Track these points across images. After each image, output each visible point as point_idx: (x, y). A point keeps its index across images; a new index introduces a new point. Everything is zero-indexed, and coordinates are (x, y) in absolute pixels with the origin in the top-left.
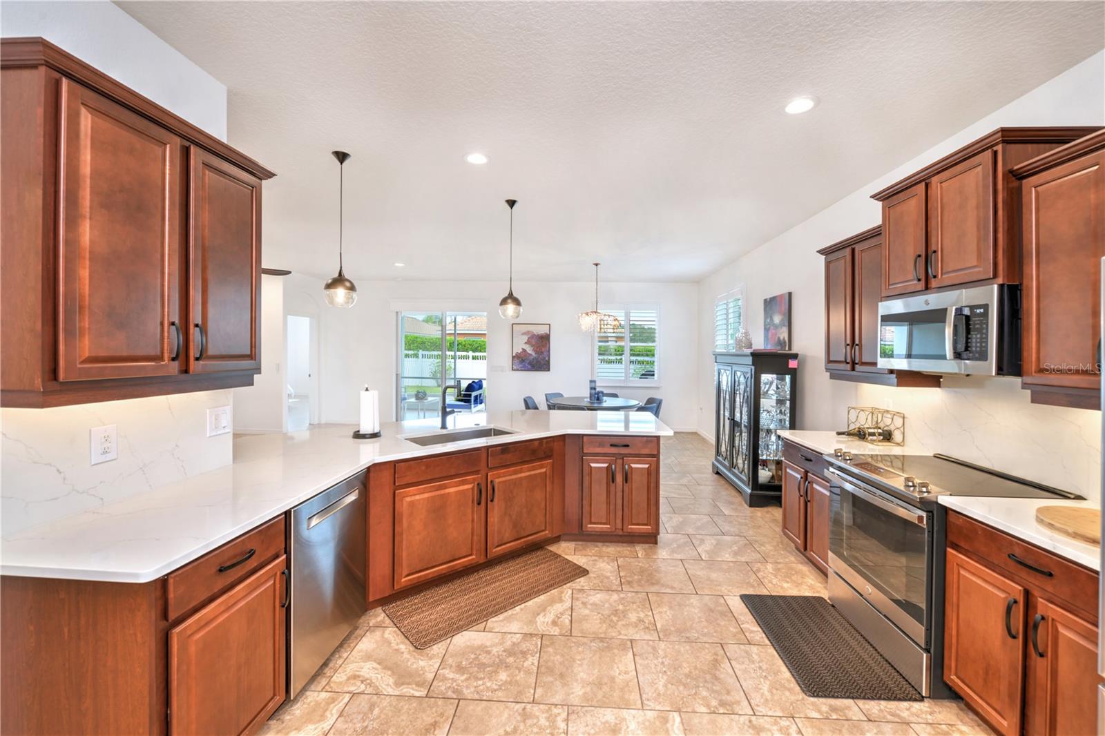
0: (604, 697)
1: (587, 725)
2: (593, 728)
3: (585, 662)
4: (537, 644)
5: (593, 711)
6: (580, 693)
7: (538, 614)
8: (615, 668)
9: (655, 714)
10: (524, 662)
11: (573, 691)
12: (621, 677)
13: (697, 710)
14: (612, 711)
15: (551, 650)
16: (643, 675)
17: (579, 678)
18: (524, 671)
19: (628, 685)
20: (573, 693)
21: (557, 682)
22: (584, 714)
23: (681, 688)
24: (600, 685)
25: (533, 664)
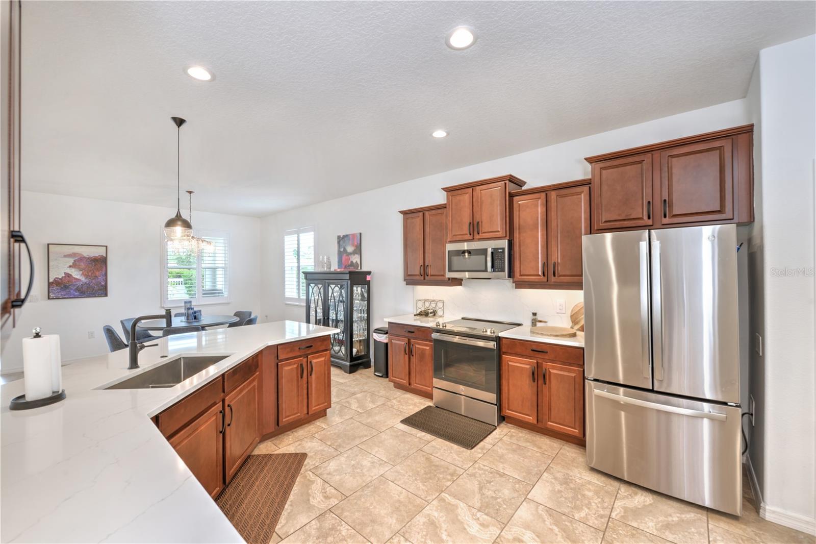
0: (407, 513)
1: (419, 533)
2: (422, 532)
3: (375, 504)
4: (333, 517)
5: (411, 524)
6: (395, 521)
7: (309, 500)
8: (393, 495)
9: (436, 500)
10: (340, 533)
11: (390, 523)
12: (401, 497)
13: (447, 485)
14: (419, 516)
15: (346, 514)
16: (409, 488)
17: (383, 515)
18: (348, 538)
19: (409, 498)
20: (391, 525)
21: (375, 527)
22: (411, 529)
23: (431, 481)
24: (398, 509)
25: (348, 530)
